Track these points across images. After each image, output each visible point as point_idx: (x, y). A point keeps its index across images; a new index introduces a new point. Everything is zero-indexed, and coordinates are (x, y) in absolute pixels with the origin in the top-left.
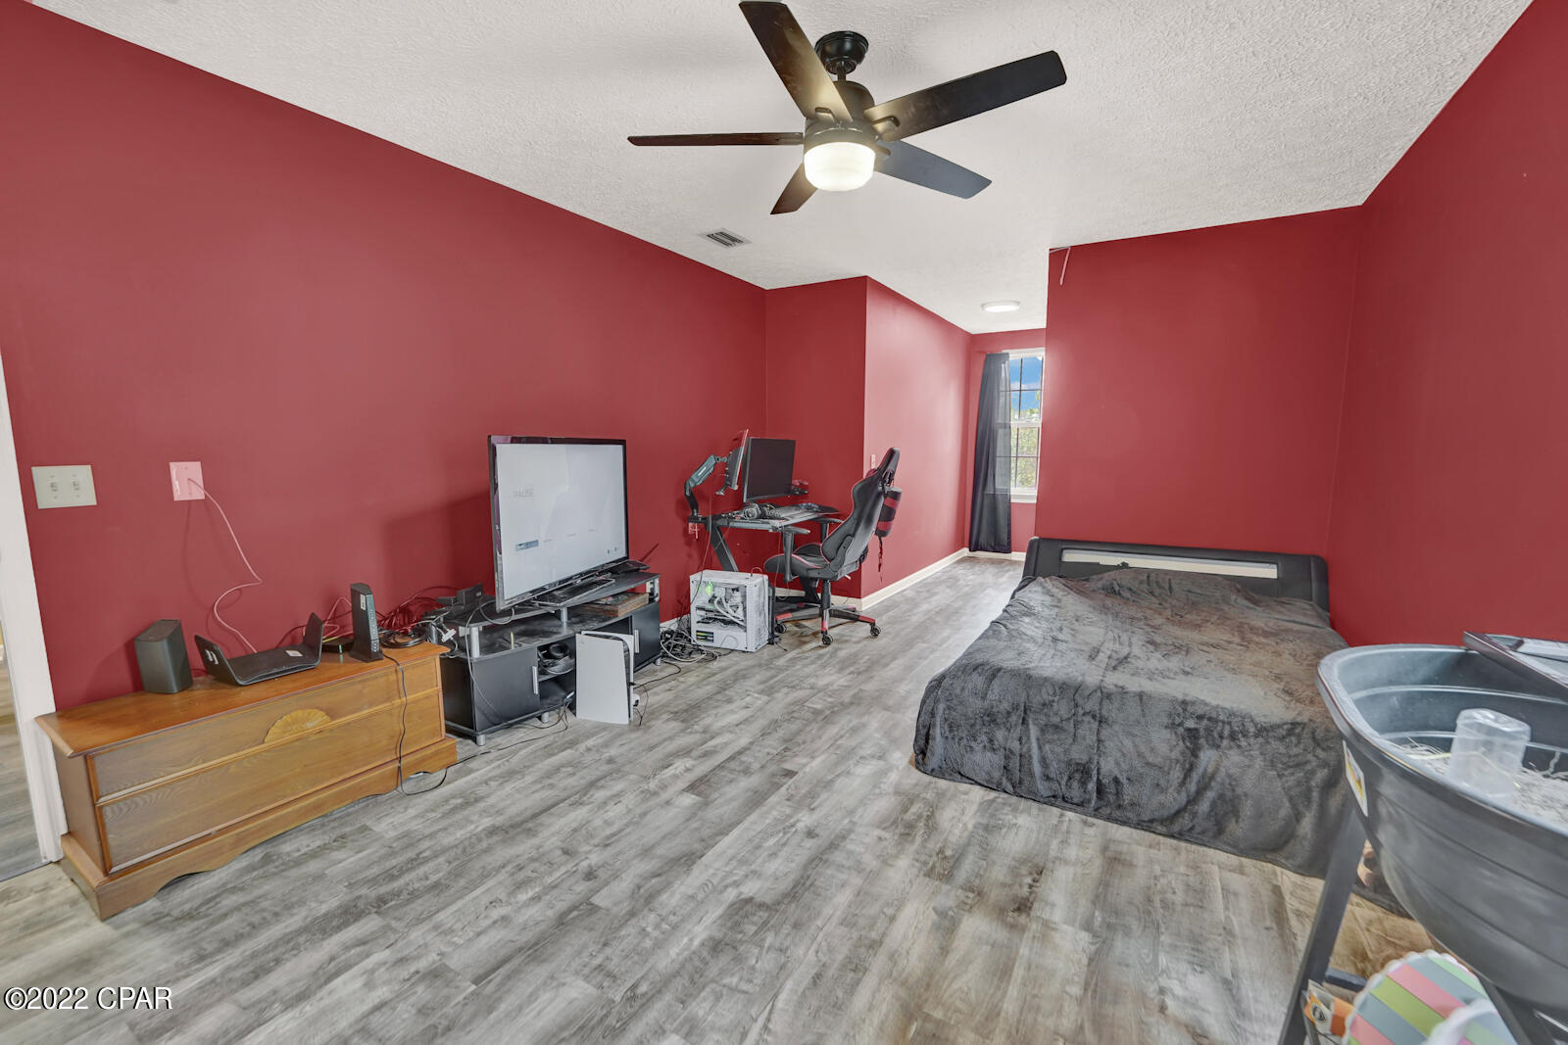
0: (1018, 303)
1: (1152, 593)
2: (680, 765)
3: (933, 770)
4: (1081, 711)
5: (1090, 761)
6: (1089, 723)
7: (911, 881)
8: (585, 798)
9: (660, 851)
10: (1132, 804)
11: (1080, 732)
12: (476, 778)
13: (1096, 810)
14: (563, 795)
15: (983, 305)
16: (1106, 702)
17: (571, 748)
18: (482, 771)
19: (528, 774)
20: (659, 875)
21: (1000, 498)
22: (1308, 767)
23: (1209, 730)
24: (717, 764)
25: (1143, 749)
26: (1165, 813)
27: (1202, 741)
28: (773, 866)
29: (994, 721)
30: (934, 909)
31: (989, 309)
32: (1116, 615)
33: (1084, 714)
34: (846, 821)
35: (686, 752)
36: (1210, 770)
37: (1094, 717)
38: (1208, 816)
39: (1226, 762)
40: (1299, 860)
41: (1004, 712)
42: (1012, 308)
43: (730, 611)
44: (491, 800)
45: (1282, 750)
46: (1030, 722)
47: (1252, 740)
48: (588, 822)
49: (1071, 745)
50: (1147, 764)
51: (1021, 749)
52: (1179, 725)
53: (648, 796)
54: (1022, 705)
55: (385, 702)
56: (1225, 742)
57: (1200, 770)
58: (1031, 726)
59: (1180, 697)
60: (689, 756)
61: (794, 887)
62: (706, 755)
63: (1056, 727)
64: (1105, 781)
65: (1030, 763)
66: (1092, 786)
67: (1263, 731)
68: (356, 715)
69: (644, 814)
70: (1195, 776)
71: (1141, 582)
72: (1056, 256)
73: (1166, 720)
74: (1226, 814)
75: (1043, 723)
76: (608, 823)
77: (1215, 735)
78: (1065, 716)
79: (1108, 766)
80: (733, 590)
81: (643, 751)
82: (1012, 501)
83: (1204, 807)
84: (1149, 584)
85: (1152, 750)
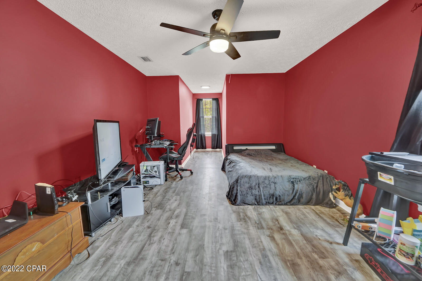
0: (210, 86)
1: (258, 154)
2: (173, 222)
3: (238, 204)
4: (270, 182)
5: (274, 193)
6: (273, 184)
7: (257, 232)
8: (152, 242)
9: (191, 248)
10: (283, 200)
11: (271, 187)
12: (103, 249)
13: (276, 204)
14: (143, 243)
15: (201, 86)
16: (275, 179)
17: (131, 227)
18: (103, 245)
19: (123, 240)
20: (197, 255)
21: (203, 136)
22: (313, 184)
23: (295, 181)
24: (183, 218)
25: (284, 188)
26: (289, 200)
27: (295, 183)
28: (224, 240)
29: (252, 189)
30: (267, 236)
31: (203, 87)
32: (256, 160)
33: (271, 182)
34: (230, 223)
35: (170, 218)
36: (297, 189)
37: (273, 183)
38: (297, 199)
39: (299, 187)
40: (313, 203)
41: (254, 186)
42: (208, 87)
43: (154, 173)
44: (117, 254)
45: (308, 182)
46: (260, 187)
47: (303, 181)
48: (160, 248)
49: (270, 190)
50: (285, 191)
51: (259, 194)
52: (290, 181)
53: (171, 234)
54: (258, 183)
55: (62, 230)
56: (299, 183)
57: (295, 189)
58: (261, 188)
59: (289, 175)
60: (172, 219)
61: (234, 244)
62: (177, 217)
63: (266, 187)
64: (277, 197)
65: (261, 196)
66: (275, 198)
67: (304, 179)
68: (52, 239)
69: (176, 240)
70: (295, 191)
71: (255, 152)
72: (228, 76)
73: (287, 180)
74: (300, 197)
75: (263, 186)
76: (167, 246)
77: (297, 181)
78: (267, 184)
79: (278, 193)
80: (154, 167)
81: (157, 221)
82: (206, 136)
83: (296, 197)
84: (257, 152)
85: (286, 187)
